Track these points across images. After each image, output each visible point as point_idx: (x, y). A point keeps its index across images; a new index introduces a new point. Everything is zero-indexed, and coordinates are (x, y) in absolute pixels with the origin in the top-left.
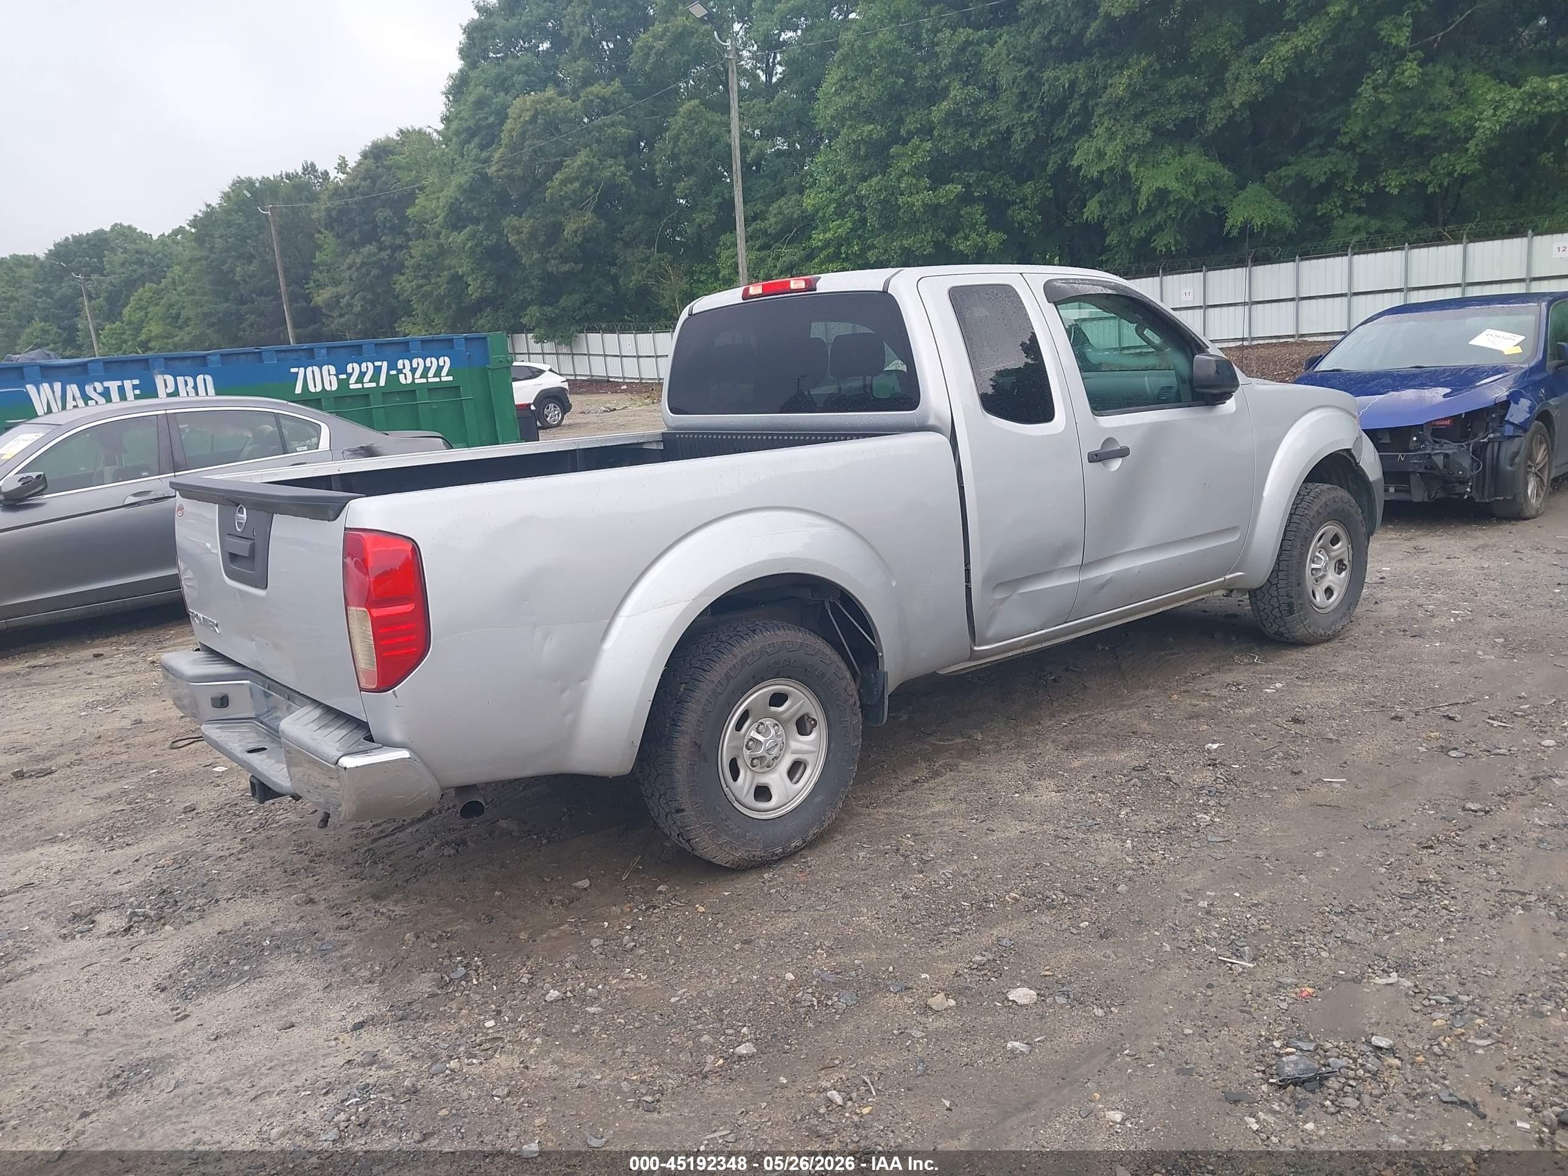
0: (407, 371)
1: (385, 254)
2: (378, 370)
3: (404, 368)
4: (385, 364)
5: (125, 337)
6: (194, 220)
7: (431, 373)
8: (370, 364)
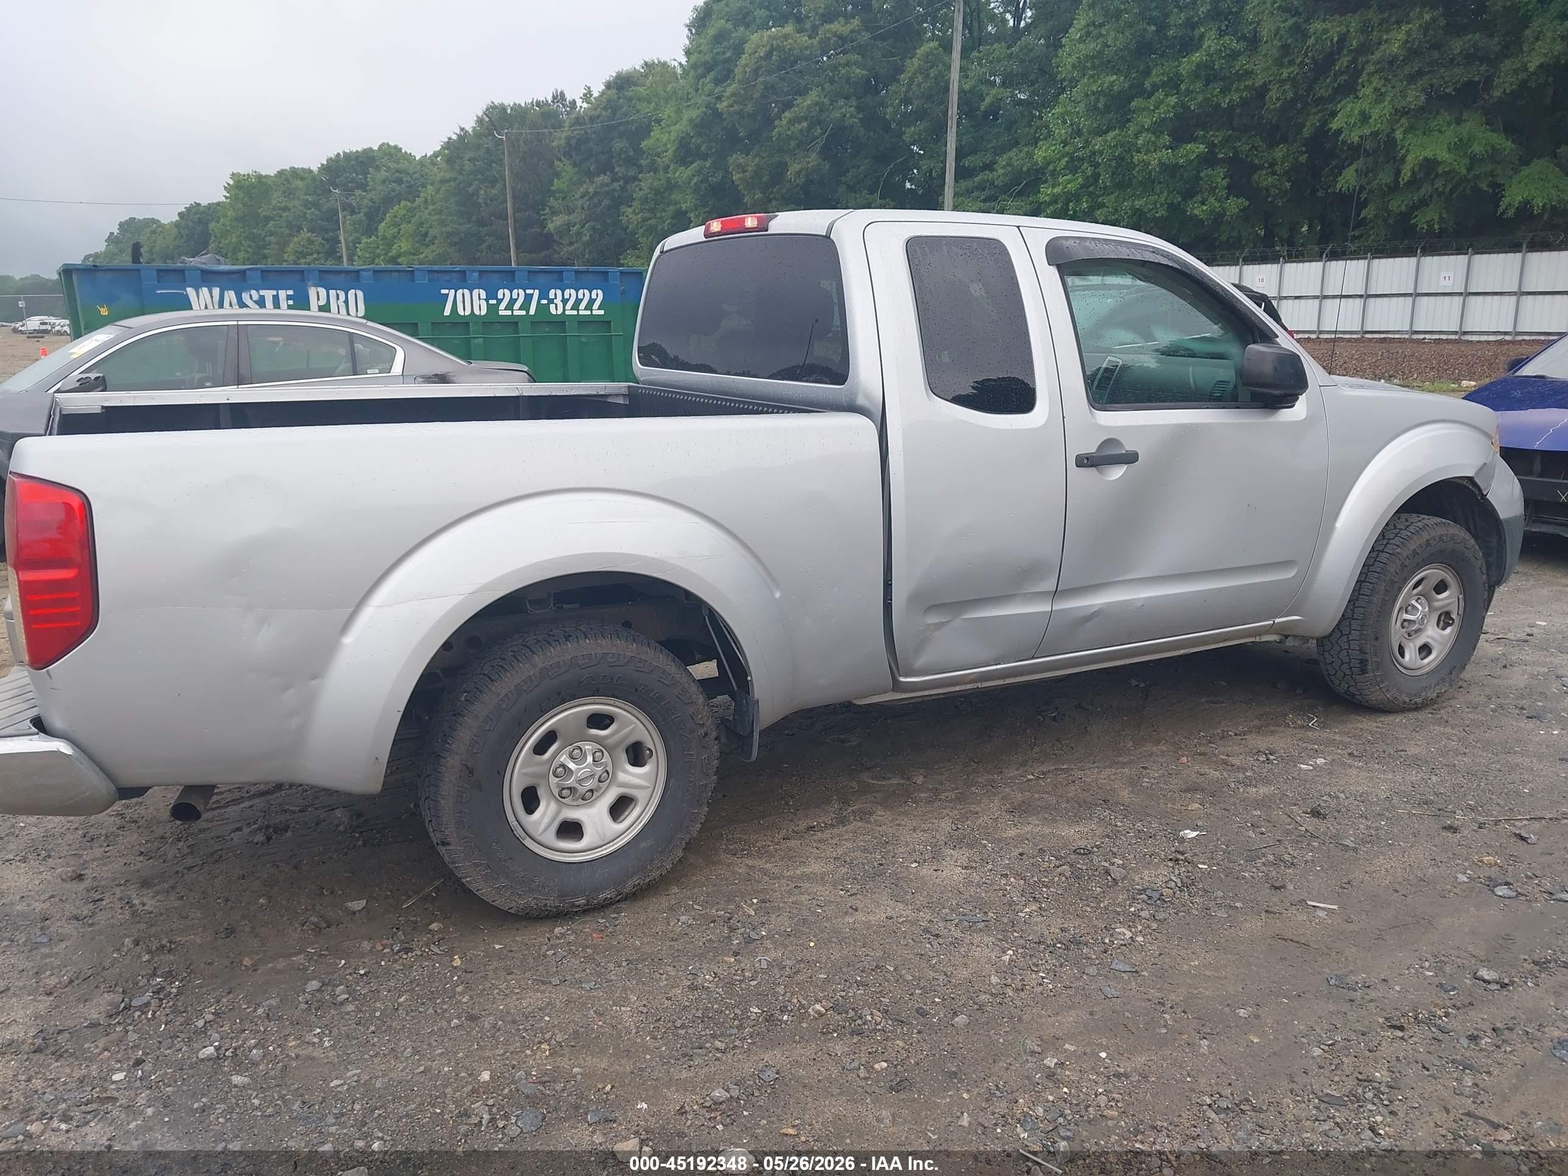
0: (558, 301)
1: (616, 185)
2: (528, 298)
3: (556, 298)
4: (537, 292)
5: (378, 251)
6: (448, 142)
7: (582, 306)
8: (521, 292)
